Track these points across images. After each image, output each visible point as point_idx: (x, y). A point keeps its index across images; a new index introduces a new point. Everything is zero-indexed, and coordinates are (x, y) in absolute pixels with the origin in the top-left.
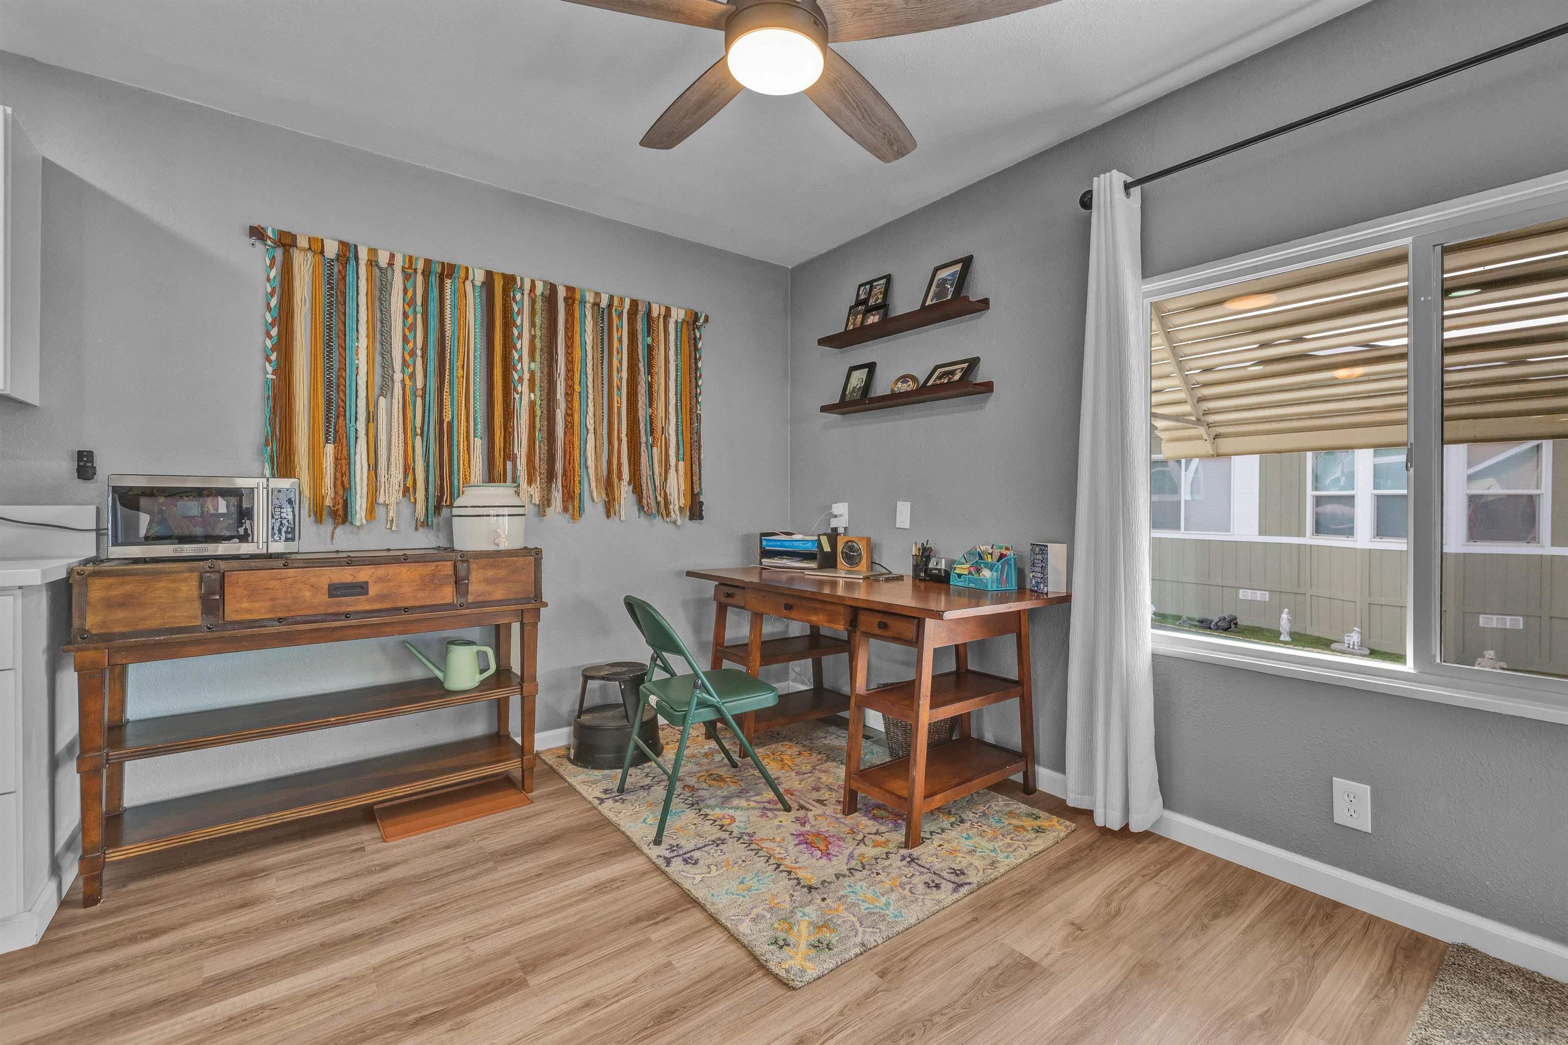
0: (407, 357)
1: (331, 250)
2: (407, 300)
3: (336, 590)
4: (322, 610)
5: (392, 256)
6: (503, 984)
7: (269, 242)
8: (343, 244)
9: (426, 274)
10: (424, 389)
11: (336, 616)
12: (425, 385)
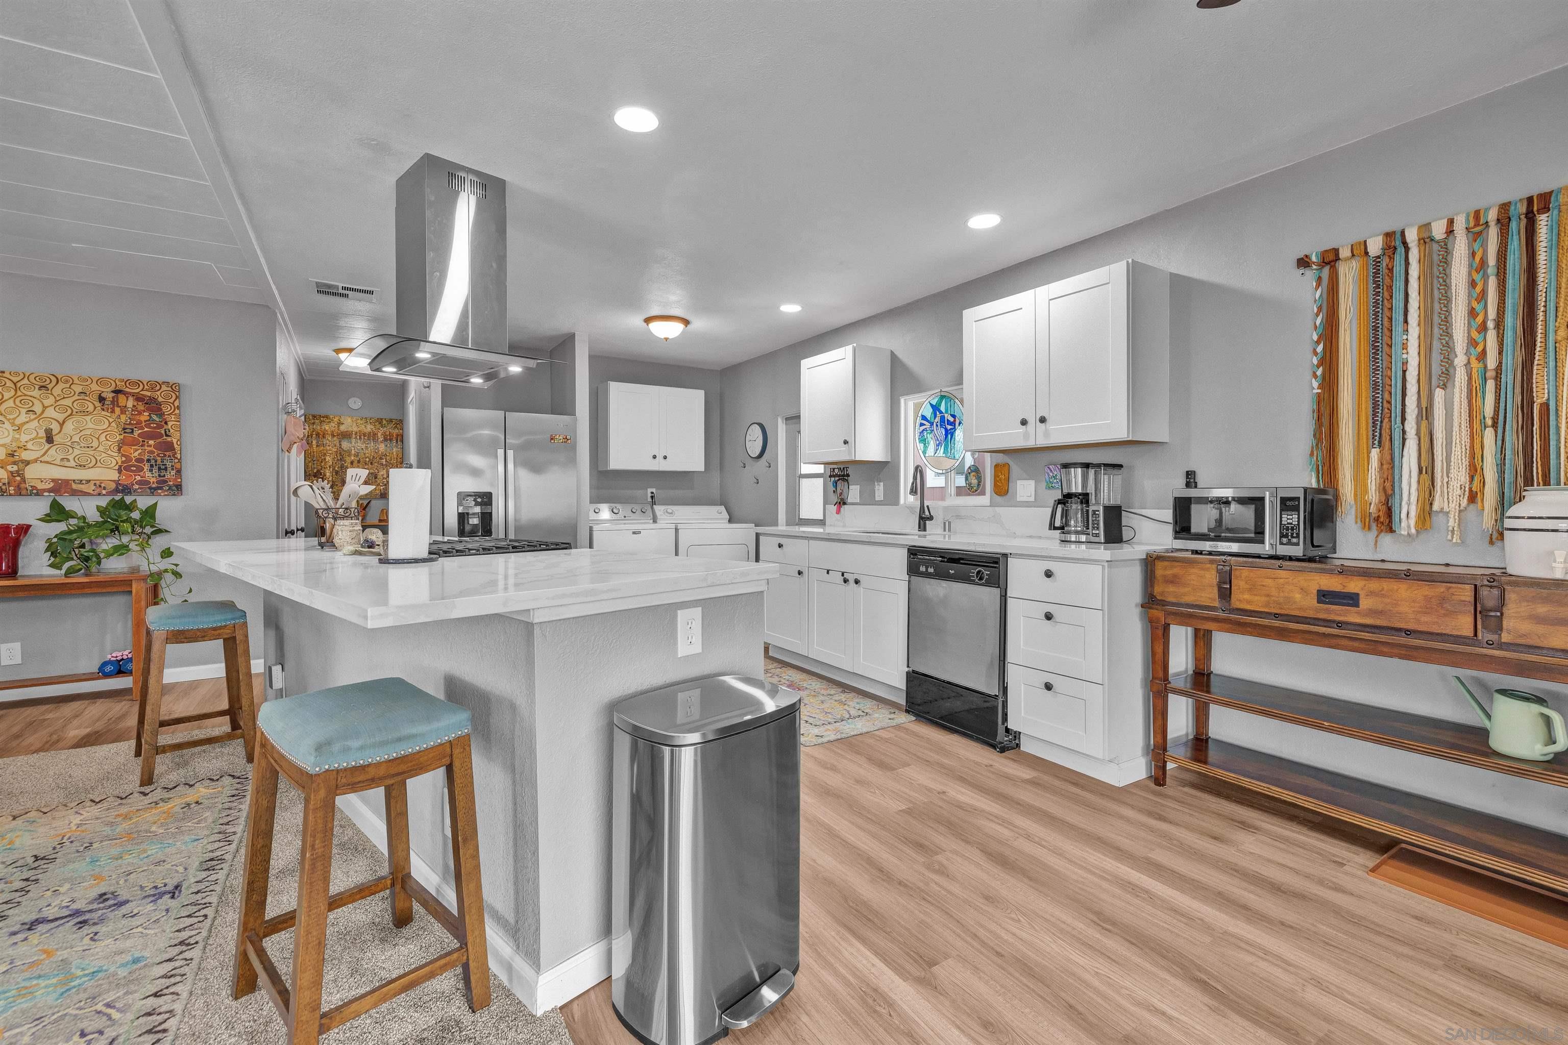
0: (1475, 335)
1: (1375, 247)
2: (1475, 266)
3: (1324, 596)
4: (1311, 614)
5: (1451, 222)
6: (1288, 1030)
7: (1314, 267)
8: (1389, 235)
9: (1504, 222)
10: (1499, 370)
11: (1327, 623)
12: (1500, 363)
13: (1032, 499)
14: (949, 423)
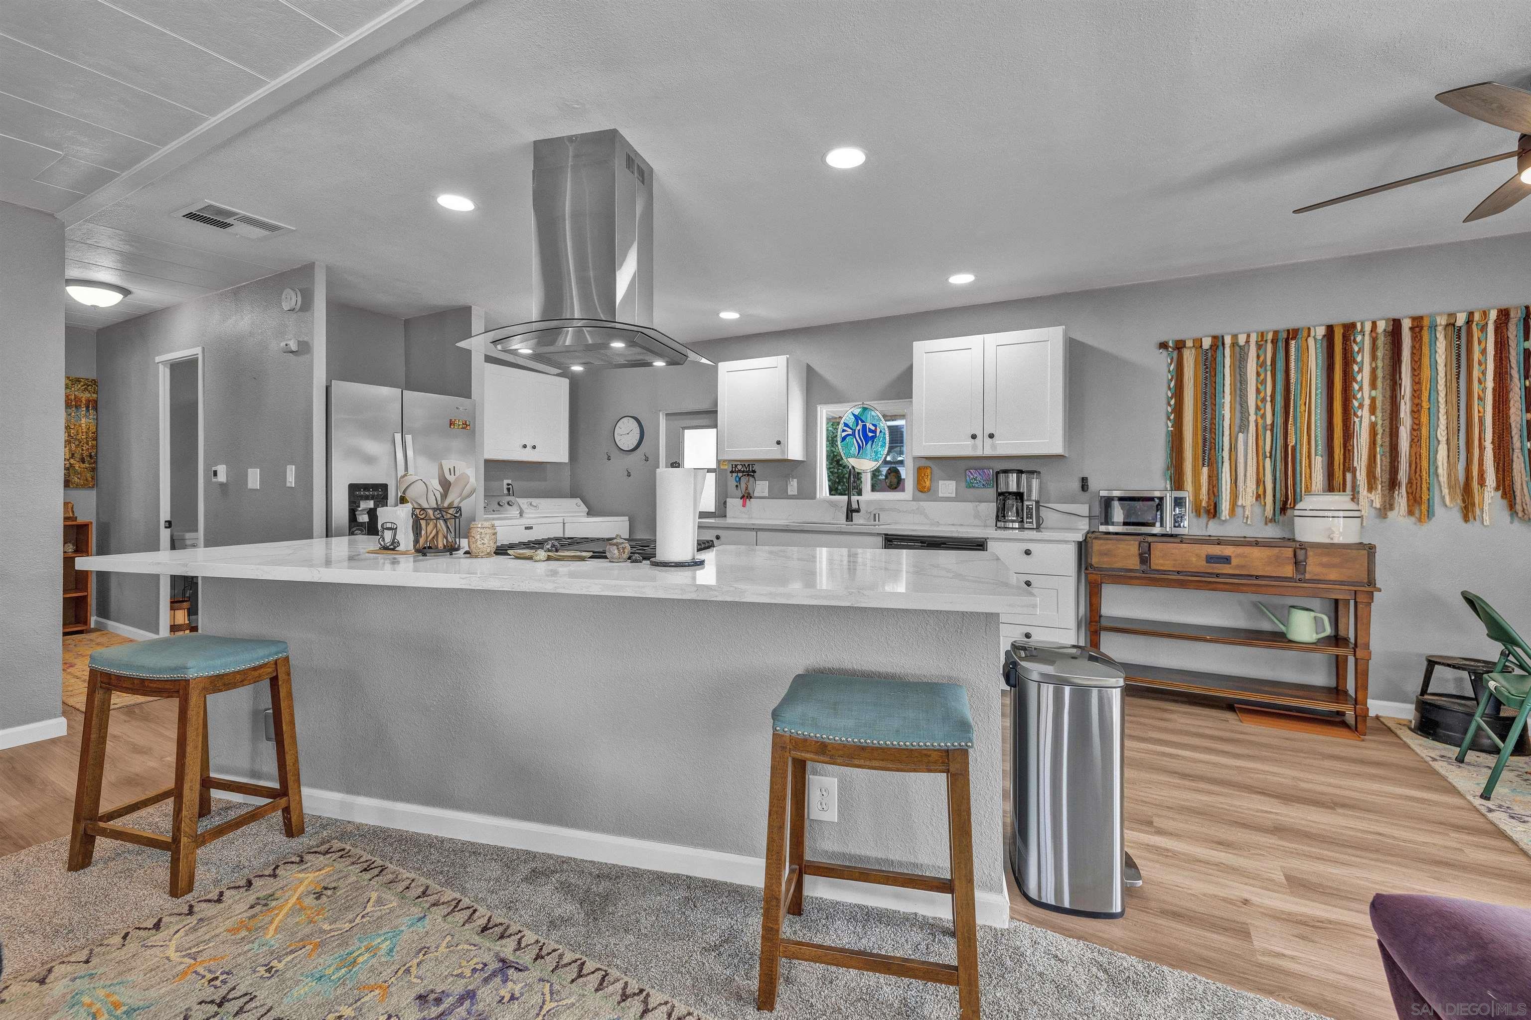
0: (1259, 403)
1: (1207, 343)
2: (1259, 363)
3: (1210, 559)
4: (1202, 570)
5: (1249, 336)
7: (1170, 349)
8: (1215, 338)
9: (1274, 342)
10: (1272, 424)
11: (1210, 574)
12: (1273, 421)
13: (954, 495)
14: (871, 431)
